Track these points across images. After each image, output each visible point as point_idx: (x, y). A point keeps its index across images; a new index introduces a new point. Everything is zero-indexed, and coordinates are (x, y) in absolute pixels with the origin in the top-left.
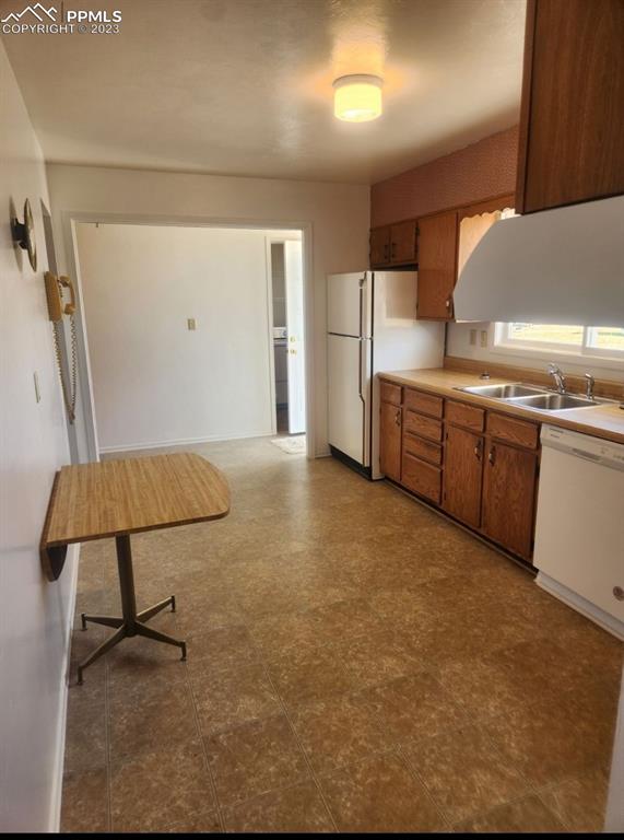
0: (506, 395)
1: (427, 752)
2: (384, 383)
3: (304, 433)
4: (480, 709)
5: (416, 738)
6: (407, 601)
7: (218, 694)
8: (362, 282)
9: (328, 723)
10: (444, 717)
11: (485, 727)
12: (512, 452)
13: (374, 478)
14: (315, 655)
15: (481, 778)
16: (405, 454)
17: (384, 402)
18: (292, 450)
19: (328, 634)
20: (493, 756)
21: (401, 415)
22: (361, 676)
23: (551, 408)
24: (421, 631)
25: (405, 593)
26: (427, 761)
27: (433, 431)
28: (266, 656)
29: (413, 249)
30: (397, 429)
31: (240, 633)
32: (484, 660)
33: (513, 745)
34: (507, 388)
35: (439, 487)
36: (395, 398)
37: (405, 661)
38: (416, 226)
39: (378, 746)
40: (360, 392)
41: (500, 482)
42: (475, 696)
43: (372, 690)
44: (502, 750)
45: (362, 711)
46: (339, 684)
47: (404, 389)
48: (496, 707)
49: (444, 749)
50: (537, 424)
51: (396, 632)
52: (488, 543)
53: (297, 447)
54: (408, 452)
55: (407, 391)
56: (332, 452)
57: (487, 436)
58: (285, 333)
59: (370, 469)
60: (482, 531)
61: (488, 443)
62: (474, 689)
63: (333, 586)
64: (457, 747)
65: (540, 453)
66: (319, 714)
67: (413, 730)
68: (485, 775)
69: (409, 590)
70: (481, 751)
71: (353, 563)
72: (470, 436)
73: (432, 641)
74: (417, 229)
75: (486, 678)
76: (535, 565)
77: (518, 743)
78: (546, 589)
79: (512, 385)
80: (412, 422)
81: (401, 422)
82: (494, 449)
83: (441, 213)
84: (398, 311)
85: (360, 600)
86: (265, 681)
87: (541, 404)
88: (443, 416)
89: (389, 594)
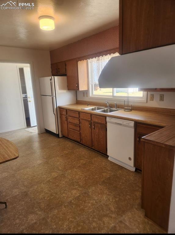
0: (95, 110)
1: (90, 216)
2: (61, 109)
3: (36, 126)
4: (102, 199)
5: (86, 213)
6: (76, 172)
7: (21, 216)
8: (51, 80)
9: (59, 216)
10: (93, 204)
11: (104, 204)
12: (99, 125)
13: (60, 137)
14: (51, 195)
15: (106, 220)
16: (69, 129)
17: (61, 114)
18: (33, 132)
19: (55, 187)
20: (108, 212)
21: (67, 118)
22: (67, 198)
23: (107, 112)
24: (82, 180)
25: (75, 170)
26: (90, 219)
27: (76, 121)
28: (35, 200)
29: (65, 70)
30: (66, 122)
31: (25, 194)
32: (100, 185)
33: (112, 207)
34: (95, 108)
35: (80, 137)
36: (64, 113)
37: (79, 190)
38: (65, 63)
39: (75, 219)
40: (54, 112)
41: (97, 134)
42: (99, 196)
43: (71, 202)
44: (109, 209)
45: (69, 210)
46: (60, 202)
47: (67, 110)
48: (106, 197)
49: (94, 214)
50: (105, 117)
51: (74, 182)
52: (94, 151)
53: (34, 131)
54: (69, 128)
55: (68, 111)
56: (46, 131)
57: (92, 121)
58: (26, 96)
59: (58, 135)
60: (93, 148)
61: (92, 123)
62: (99, 194)
63: (53, 172)
64: (98, 212)
65: (107, 125)
66: (55, 214)
67: (85, 211)
68: (107, 219)
69: (76, 168)
70: (104, 212)
71: (58, 163)
72: (87, 122)
73: (85, 182)
74: (65, 64)
75: (101, 189)
76: (108, 155)
77: (113, 207)
78: (111, 161)
79: (96, 107)
80: (70, 119)
81: (67, 120)
82: (94, 125)
83: (72, 60)
84: (62, 88)
85: (62, 174)
86: (36, 208)
87: (104, 111)
88: (79, 117)
89: (71, 171)
